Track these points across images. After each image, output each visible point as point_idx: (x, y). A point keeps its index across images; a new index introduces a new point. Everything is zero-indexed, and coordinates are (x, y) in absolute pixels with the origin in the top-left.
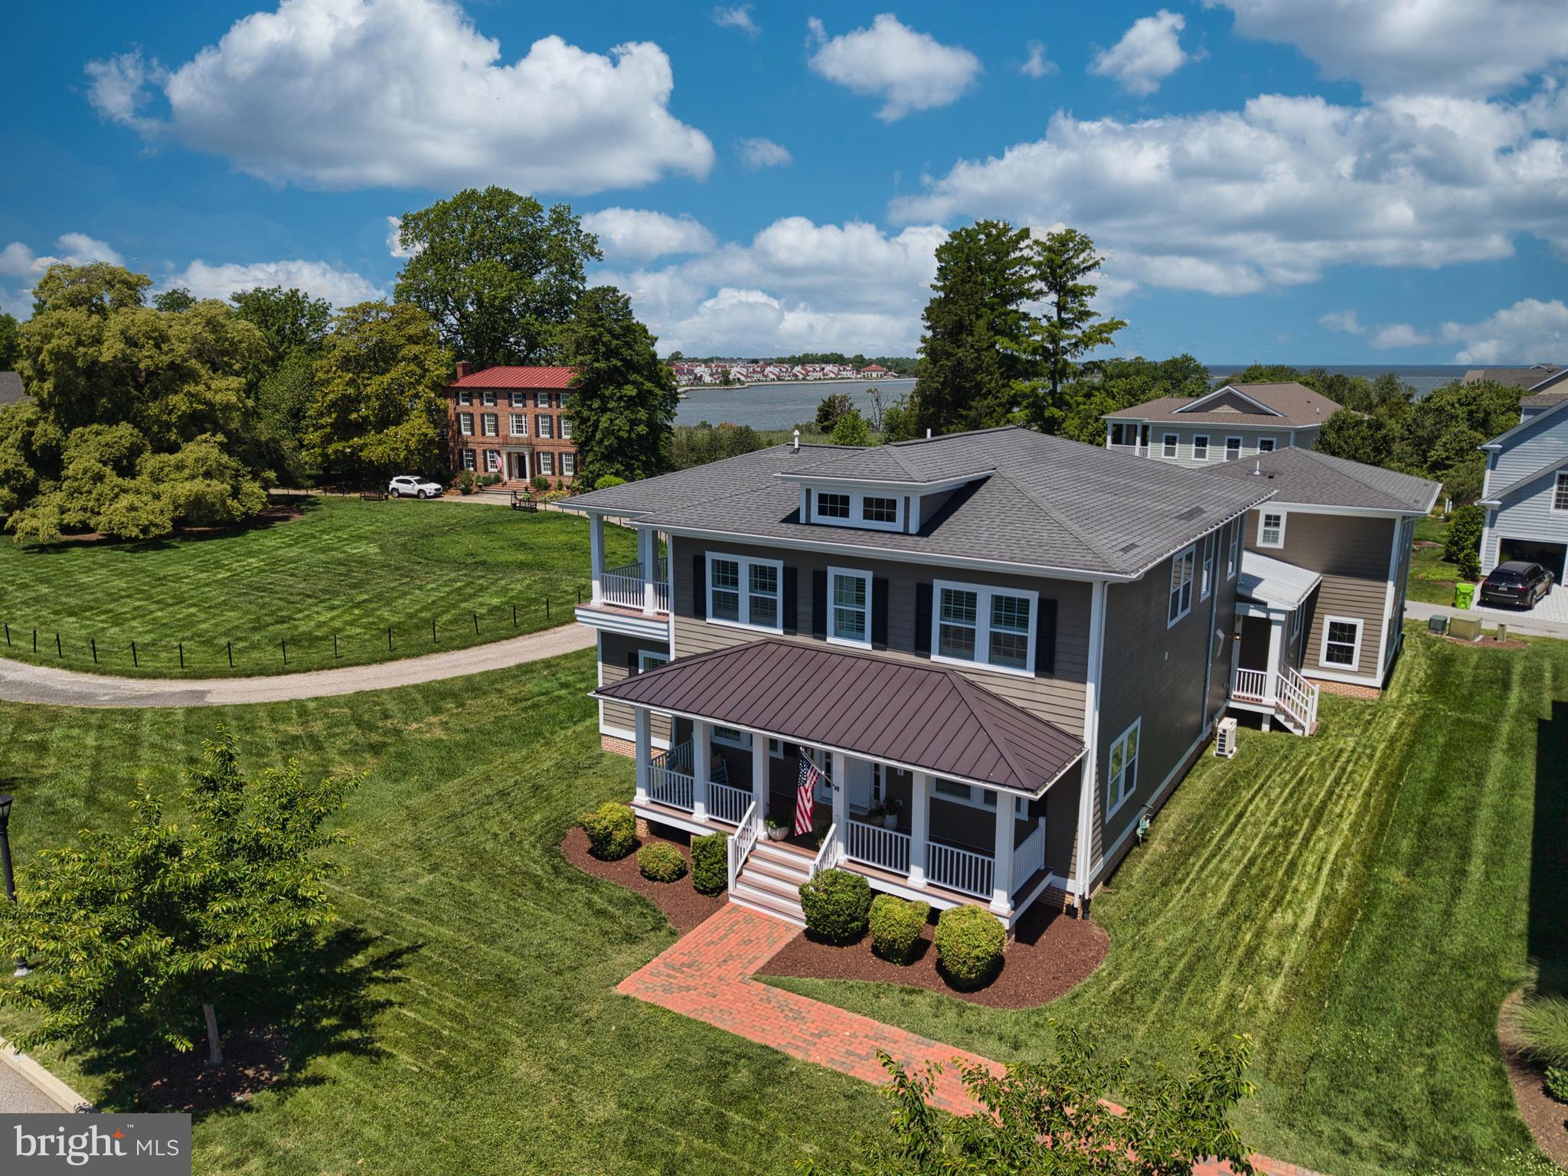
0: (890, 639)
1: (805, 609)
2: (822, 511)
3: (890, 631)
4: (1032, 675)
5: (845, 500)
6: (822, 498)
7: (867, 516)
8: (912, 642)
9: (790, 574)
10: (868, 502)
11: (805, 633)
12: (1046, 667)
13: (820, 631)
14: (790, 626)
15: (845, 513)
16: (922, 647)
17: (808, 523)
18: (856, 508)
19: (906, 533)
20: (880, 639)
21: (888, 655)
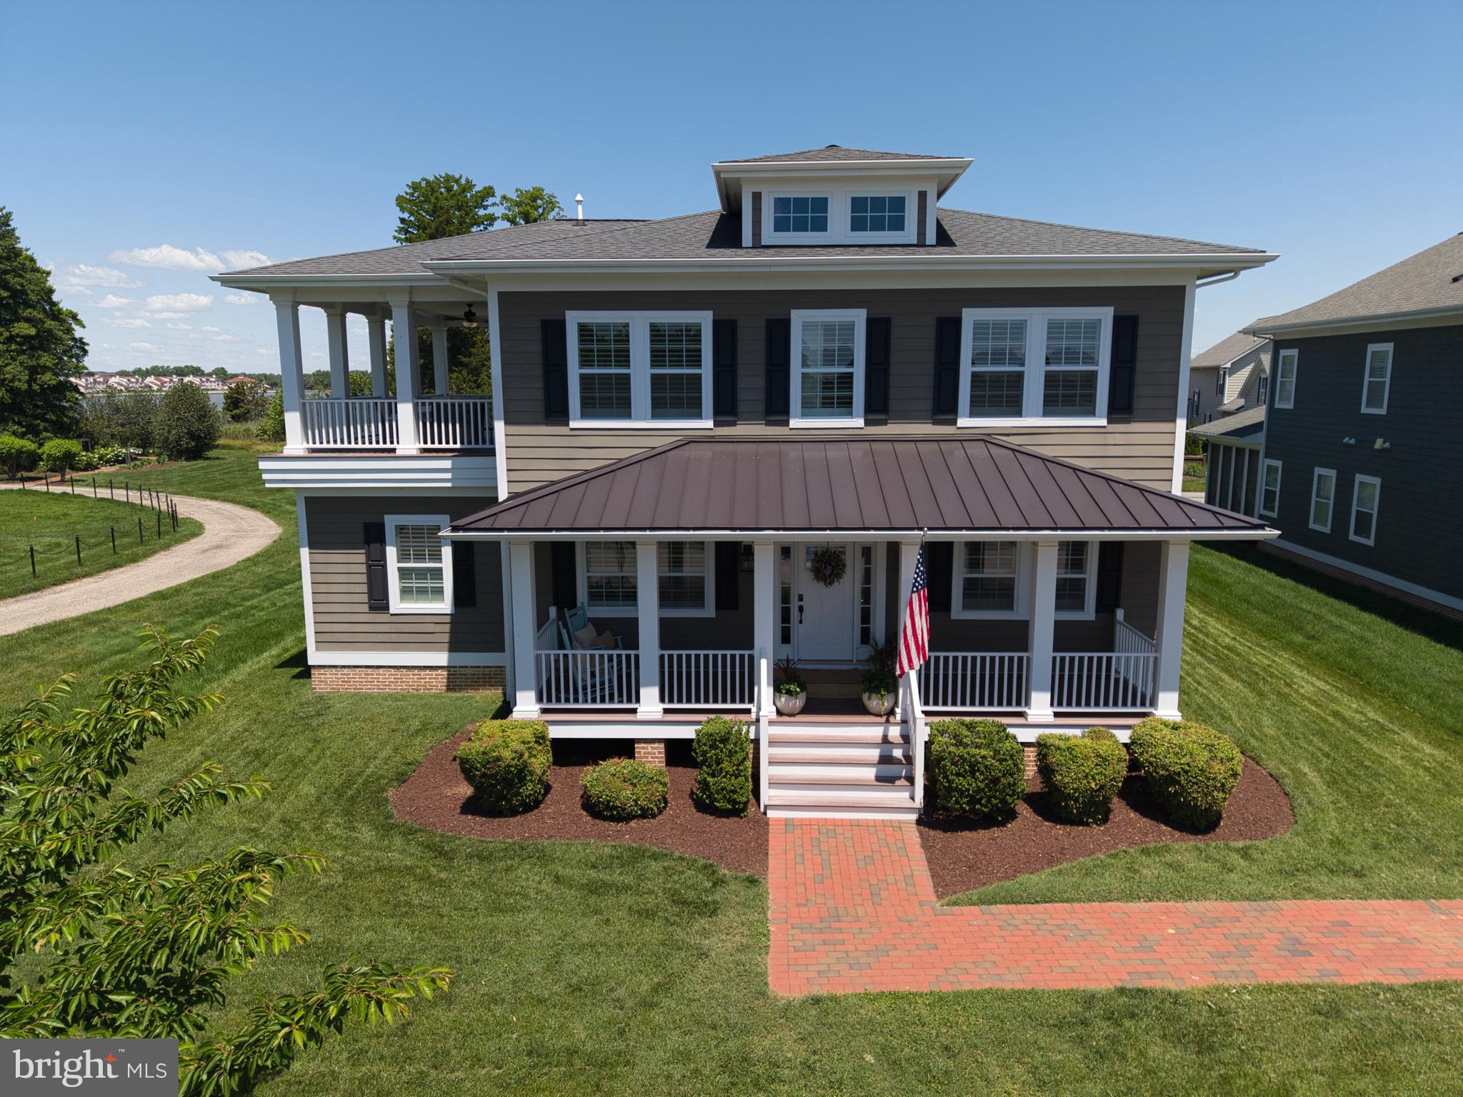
0: (893, 405)
1: (751, 382)
2: (780, 226)
3: (893, 393)
4: (1104, 422)
5: (821, 204)
6: (781, 204)
7: (857, 225)
8: (928, 405)
9: (725, 331)
10: (858, 204)
11: (751, 418)
12: (1121, 409)
13: (777, 410)
14: (726, 410)
15: (821, 225)
16: (945, 409)
17: (757, 245)
18: (839, 215)
19: (921, 244)
20: (878, 409)
21: (892, 429)
